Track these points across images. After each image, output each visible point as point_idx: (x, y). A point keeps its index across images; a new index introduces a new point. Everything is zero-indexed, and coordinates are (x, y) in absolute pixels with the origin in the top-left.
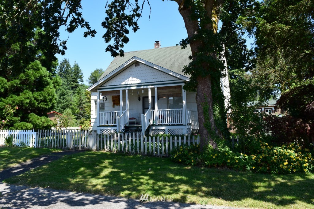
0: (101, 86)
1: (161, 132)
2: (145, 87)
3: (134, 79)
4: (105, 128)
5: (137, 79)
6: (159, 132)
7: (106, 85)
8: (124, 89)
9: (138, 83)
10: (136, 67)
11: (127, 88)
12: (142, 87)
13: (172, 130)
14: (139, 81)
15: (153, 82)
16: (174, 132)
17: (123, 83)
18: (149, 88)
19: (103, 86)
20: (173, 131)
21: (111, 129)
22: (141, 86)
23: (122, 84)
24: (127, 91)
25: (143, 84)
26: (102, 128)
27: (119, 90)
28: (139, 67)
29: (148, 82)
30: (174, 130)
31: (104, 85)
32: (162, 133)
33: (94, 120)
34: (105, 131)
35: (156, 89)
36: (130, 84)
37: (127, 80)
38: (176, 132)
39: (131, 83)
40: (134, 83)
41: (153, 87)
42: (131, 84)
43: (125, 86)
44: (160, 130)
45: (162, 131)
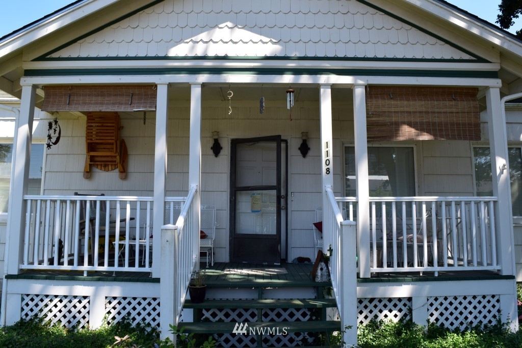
0: (43, 58)
1: (386, 312)
2: (305, 79)
3: (241, 33)
4: (59, 289)
5: (256, 37)
6: (376, 311)
8: (182, 78)
9: (263, 55)
11: (203, 78)
12: (287, 79)
13: (446, 304)
14: (270, 49)
15: (346, 59)
16: (456, 313)
17: (180, 50)
18: (326, 85)
19: (54, 55)
20: (451, 309)
21: (96, 294)
22: (281, 71)
23: (173, 53)
24: (196, 94)
25: (291, 64)
26: (36, 287)
27: (153, 87)
30: (456, 303)
31: (64, 53)
32: (391, 316)
34: (51, 305)
35: (359, 94)
38: (466, 313)
39: (222, 54)
40: (241, 54)
41: (346, 80)
42: (225, 58)
43: (188, 64)
44: (390, 300)
45: (390, 305)
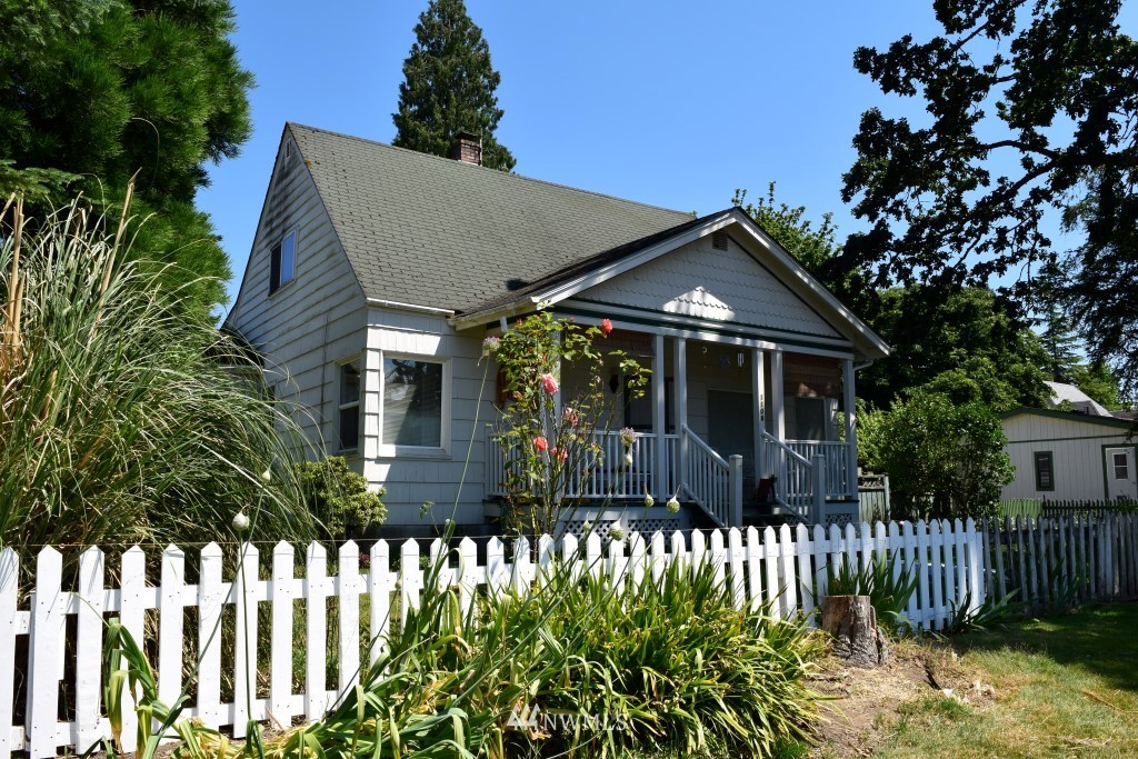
2: (749, 343)
3: (710, 299)
5: (720, 303)
7: (596, 299)
8: (673, 331)
9: (723, 319)
10: (715, 251)
11: (687, 334)
12: (738, 341)
14: (728, 314)
17: (670, 307)
18: (760, 349)
19: (601, 299)
22: (734, 334)
23: (666, 309)
24: (682, 346)
25: (741, 329)
27: (650, 337)
28: (723, 252)
29: (758, 324)
31: (607, 298)
33: (386, 468)
35: (778, 358)
36: (695, 317)
37: (684, 296)
39: (698, 315)
40: (711, 317)
41: (772, 346)
42: (701, 319)
43: (676, 320)
